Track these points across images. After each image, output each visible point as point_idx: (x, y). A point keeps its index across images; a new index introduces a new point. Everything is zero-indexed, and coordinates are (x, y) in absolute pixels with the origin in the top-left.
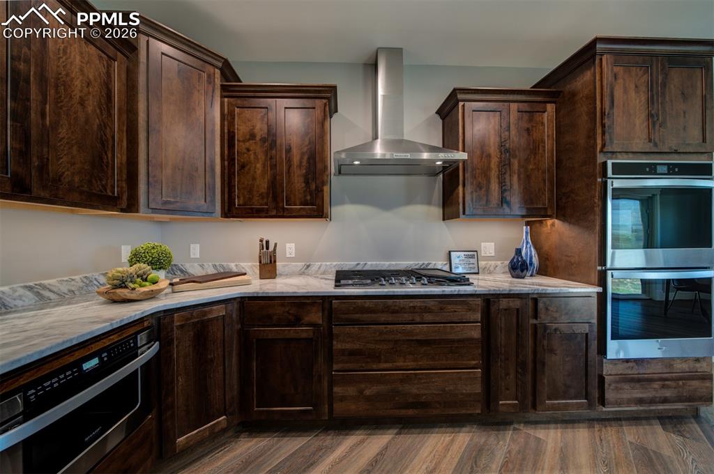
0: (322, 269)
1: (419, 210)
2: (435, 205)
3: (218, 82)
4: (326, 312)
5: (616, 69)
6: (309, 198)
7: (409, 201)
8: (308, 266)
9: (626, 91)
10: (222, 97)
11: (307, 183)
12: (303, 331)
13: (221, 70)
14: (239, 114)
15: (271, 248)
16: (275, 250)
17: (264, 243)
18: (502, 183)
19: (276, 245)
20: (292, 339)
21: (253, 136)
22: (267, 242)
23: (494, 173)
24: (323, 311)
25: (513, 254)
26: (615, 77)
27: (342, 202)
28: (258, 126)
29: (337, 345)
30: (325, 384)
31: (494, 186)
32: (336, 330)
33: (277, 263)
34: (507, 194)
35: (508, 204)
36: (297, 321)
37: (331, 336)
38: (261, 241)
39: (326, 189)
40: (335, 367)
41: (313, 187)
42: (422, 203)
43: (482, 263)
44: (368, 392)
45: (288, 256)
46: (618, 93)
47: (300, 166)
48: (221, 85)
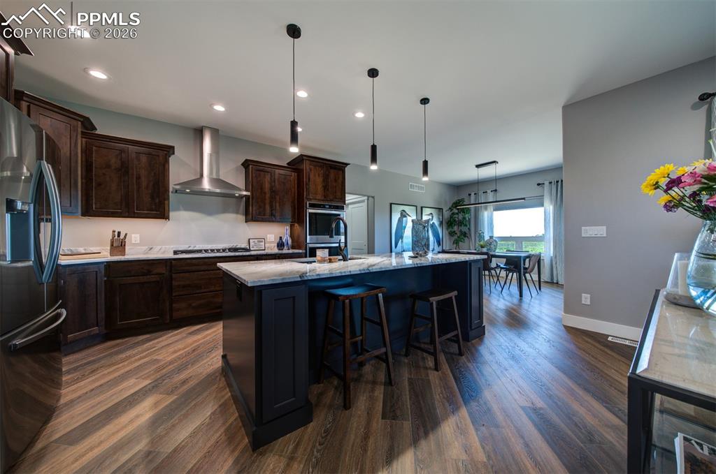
0: (162, 250)
1: (231, 216)
2: (240, 214)
3: (80, 130)
4: (168, 268)
5: (311, 166)
6: (154, 207)
7: (225, 211)
8: (151, 248)
9: (315, 176)
10: (82, 137)
11: (152, 198)
12: (153, 278)
13: (82, 122)
14: (96, 151)
15: (122, 236)
16: (125, 237)
17: (116, 234)
18: (271, 207)
19: (126, 235)
20: (145, 282)
21: (108, 166)
22: (119, 233)
23: (267, 201)
24: (166, 266)
25: (278, 240)
26: (311, 170)
27: (177, 209)
28: (113, 161)
29: (175, 283)
30: (168, 304)
31: (268, 207)
32: (174, 276)
33: (126, 247)
34: (274, 211)
35: (274, 216)
36: (149, 273)
37: (171, 279)
38: (114, 231)
39: (166, 202)
40: (174, 294)
41: (157, 201)
42: (233, 212)
43: (267, 245)
44: (194, 305)
45: (133, 242)
46: (311, 176)
47: (147, 187)
48: (82, 132)
